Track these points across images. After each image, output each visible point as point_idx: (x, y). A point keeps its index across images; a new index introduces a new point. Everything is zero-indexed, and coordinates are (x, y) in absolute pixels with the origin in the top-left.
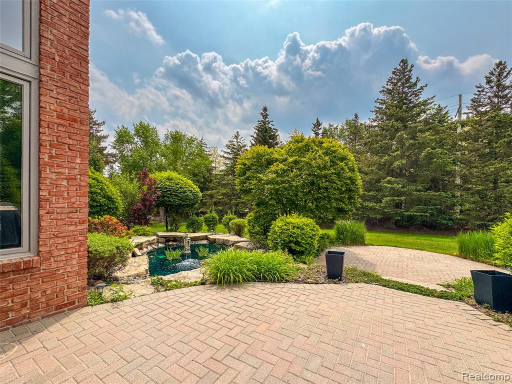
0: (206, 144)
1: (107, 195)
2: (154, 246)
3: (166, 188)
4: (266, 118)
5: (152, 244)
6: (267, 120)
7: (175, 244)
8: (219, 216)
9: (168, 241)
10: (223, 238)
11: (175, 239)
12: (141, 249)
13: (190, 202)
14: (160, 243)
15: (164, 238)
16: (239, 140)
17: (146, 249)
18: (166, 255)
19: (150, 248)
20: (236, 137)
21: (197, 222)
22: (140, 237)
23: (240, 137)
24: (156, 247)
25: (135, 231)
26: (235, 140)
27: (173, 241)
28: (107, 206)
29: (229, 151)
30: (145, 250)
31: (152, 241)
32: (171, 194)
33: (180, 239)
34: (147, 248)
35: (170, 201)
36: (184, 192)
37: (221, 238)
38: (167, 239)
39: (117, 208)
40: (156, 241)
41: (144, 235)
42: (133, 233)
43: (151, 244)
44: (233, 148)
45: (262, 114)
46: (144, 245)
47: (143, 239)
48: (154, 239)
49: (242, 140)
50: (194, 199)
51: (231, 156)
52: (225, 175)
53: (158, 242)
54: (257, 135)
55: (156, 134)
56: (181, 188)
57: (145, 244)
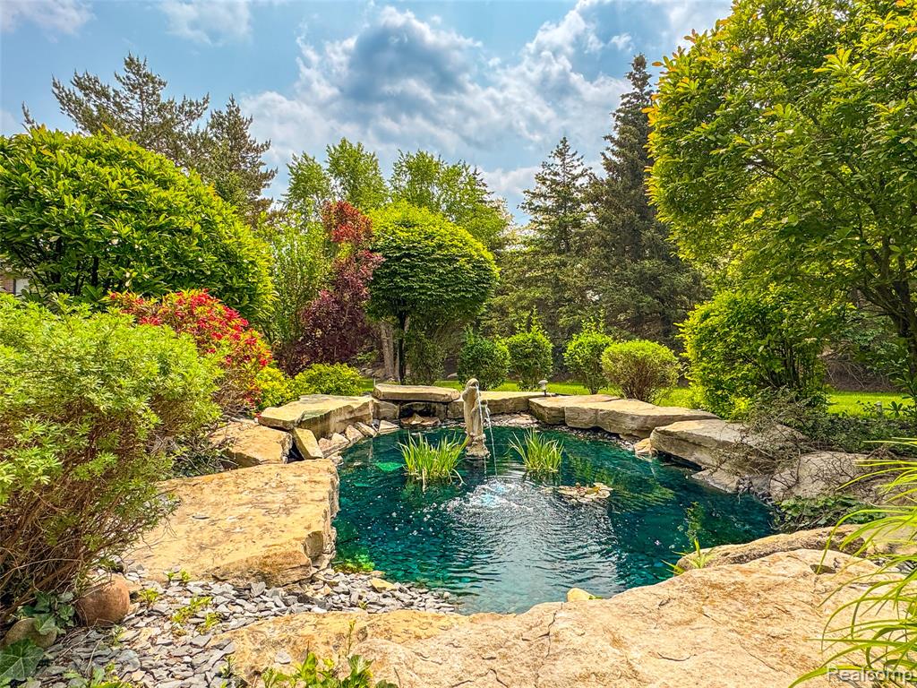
0: (484, 185)
1: (225, 246)
2: (365, 428)
3: (399, 248)
4: (644, 84)
5: (361, 420)
6: (647, 89)
7: (428, 423)
8: (552, 341)
9: (407, 413)
10: (593, 406)
11: (428, 408)
12: (323, 434)
13: (467, 291)
14: (385, 418)
15: (396, 402)
16: (567, 161)
17: (341, 437)
18: (404, 462)
19: (353, 434)
20: (561, 154)
21: (490, 355)
22: (327, 397)
23: (570, 153)
24: (372, 432)
25: (311, 380)
26: (558, 161)
27: (422, 414)
28: (223, 282)
29: (544, 189)
30: (337, 438)
31: (360, 409)
32: (412, 267)
33: (443, 408)
34: (343, 433)
35: (411, 289)
36: (452, 260)
37: (586, 406)
38: (406, 408)
39: (253, 293)
40: (370, 410)
41: (338, 391)
42: (306, 385)
43: (355, 419)
44: (553, 182)
45: (631, 76)
46: (334, 422)
47: (333, 403)
48: (366, 405)
49: (575, 158)
50: (478, 282)
51: (549, 203)
52: (536, 253)
53: (378, 416)
54: (622, 132)
55: (375, 169)
56: (440, 247)
57: (339, 418)
